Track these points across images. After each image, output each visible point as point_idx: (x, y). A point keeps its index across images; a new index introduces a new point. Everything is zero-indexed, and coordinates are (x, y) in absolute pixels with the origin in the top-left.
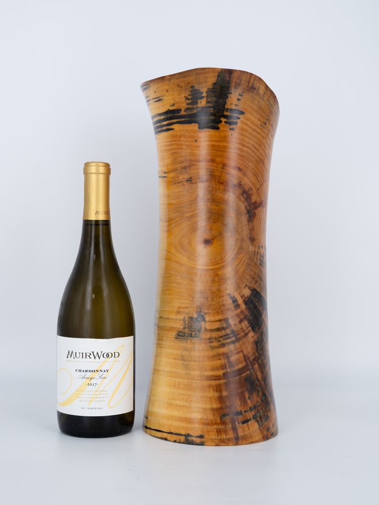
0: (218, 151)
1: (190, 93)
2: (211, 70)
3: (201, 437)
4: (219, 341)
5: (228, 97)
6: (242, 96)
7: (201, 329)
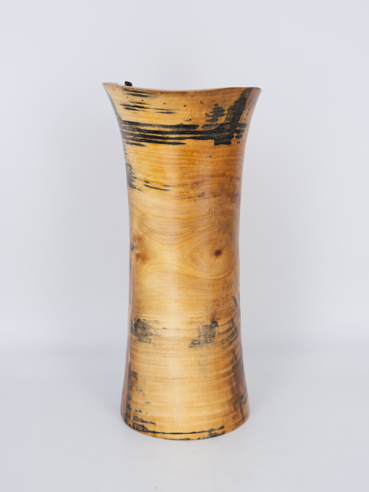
0: (229, 165)
1: (212, 111)
3: (222, 427)
4: (228, 341)
7: (215, 334)
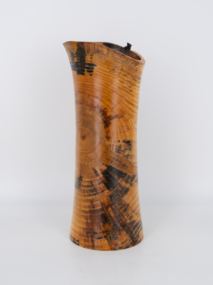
0: (85, 87)
2: (73, 43)
3: (78, 241)
4: (88, 193)
5: (85, 57)
6: (92, 56)
